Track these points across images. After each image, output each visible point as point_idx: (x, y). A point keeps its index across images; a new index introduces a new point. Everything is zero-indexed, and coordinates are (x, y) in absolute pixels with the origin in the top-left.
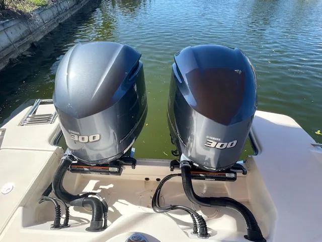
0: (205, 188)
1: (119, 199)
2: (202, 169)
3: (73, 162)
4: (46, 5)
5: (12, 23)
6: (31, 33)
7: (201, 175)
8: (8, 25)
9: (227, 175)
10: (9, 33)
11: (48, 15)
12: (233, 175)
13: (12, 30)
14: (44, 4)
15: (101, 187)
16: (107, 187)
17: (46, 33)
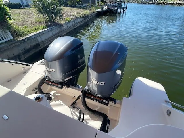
0: (98, 108)
1: (60, 100)
2: (94, 95)
3: (47, 80)
4: (70, 21)
5: (55, 28)
6: (61, 32)
7: (92, 97)
8: (54, 28)
9: (104, 101)
10: (53, 31)
11: (70, 24)
12: (107, 102)
13: (55, 30)
14: (69, 20)
15: (56, 94)
16: (58, 95)
17: (67, 32)
